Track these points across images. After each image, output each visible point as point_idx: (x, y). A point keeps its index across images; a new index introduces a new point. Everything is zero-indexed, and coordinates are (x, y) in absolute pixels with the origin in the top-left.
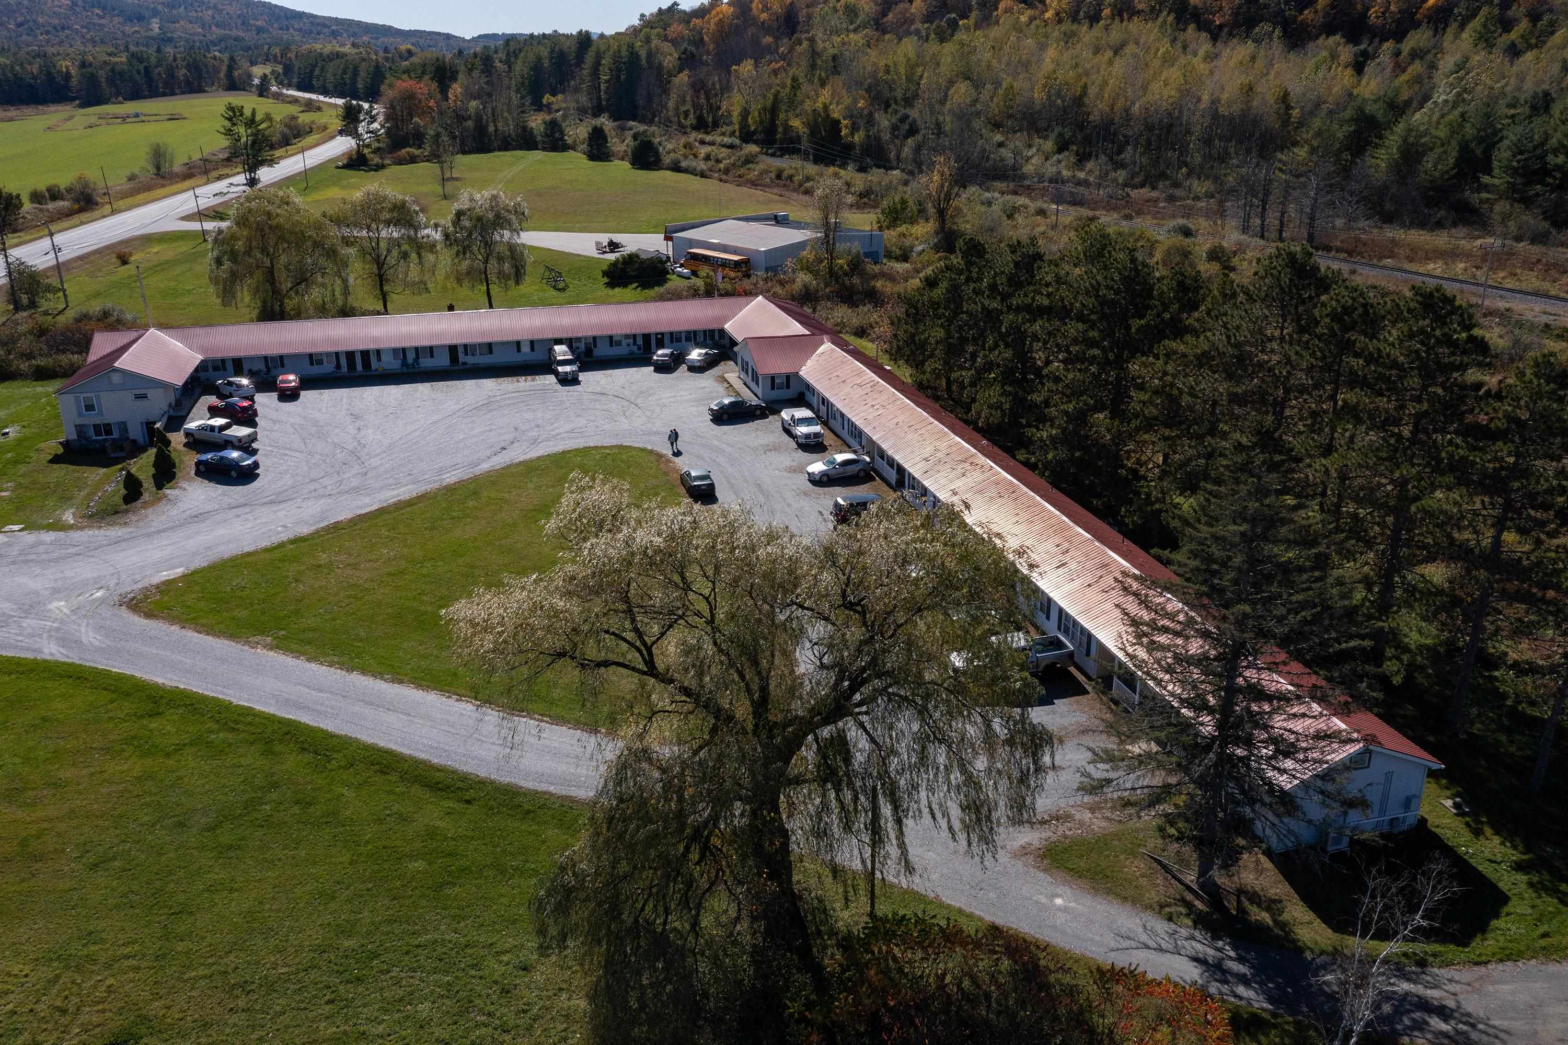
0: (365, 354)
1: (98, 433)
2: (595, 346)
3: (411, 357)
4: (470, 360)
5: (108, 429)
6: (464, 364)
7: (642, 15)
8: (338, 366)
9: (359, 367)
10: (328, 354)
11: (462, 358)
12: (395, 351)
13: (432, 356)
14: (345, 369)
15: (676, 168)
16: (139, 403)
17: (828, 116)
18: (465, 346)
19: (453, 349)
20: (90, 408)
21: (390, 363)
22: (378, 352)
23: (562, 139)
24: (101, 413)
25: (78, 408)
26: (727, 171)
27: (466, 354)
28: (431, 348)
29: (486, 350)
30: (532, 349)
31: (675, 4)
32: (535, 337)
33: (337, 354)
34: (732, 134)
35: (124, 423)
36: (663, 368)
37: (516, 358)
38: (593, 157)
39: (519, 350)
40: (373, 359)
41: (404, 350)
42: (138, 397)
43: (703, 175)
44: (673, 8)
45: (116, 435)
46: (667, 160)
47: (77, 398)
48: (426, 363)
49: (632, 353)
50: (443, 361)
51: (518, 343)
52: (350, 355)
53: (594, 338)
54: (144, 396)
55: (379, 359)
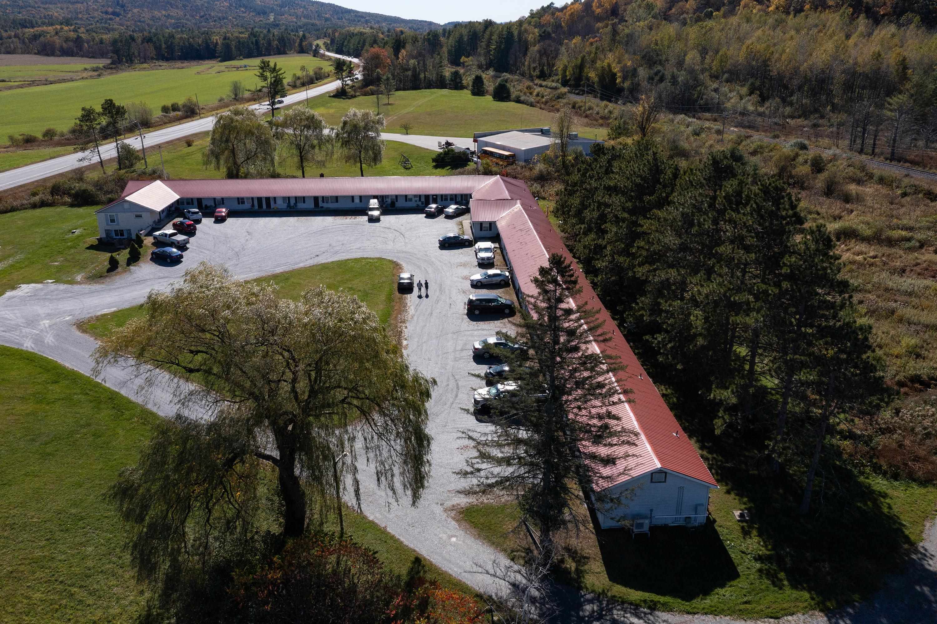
0: (268, 199)
1: (117, 235)
2: (397, 201)
3: (292, 202)
4: (325, 205)
5: (121, 233)
6: (322, 207)
7: (532, 10)
8: (253, 205)
9: (264, 206)
10: (248, 198)
11: (321, 204)
12: (284, 198)
13: (304, 202)
14: (256, 207)
15: (518, 101)
16: (139, 219)
17: (610, 70)
18: (323, 197)
19: (316, 199)
20: (113, 221)
21: (281, 205)
22: (275, 198)
23: (460, 82)
24: (118, 224)
25: (107, 220)
26: (546, 103)
27: (323, 202)
28: (304, 197)
29: (334, 200)
30: (361, 201)
31: (552, 3)
32: (362, 194)
33: (252, 198)
34: (557, 81)
35: (130, 230)
36: (431, 216)
37: (350, 205)
38: (474, 94)
39: (353, 201)
40: (272, 202)
41: (289, 198)
42: (137, 216)
43: (532, 105)
44: (550, 6)
45: (126, 236)
46: (513, 96)
47: (106, 215)
48: (301, 206)
49: (418, 206)
50: (310, 205)
51: (353, 197)
52: (260, 199)
53: (397, 196)
54: (140, 216)
55: (275, 203)
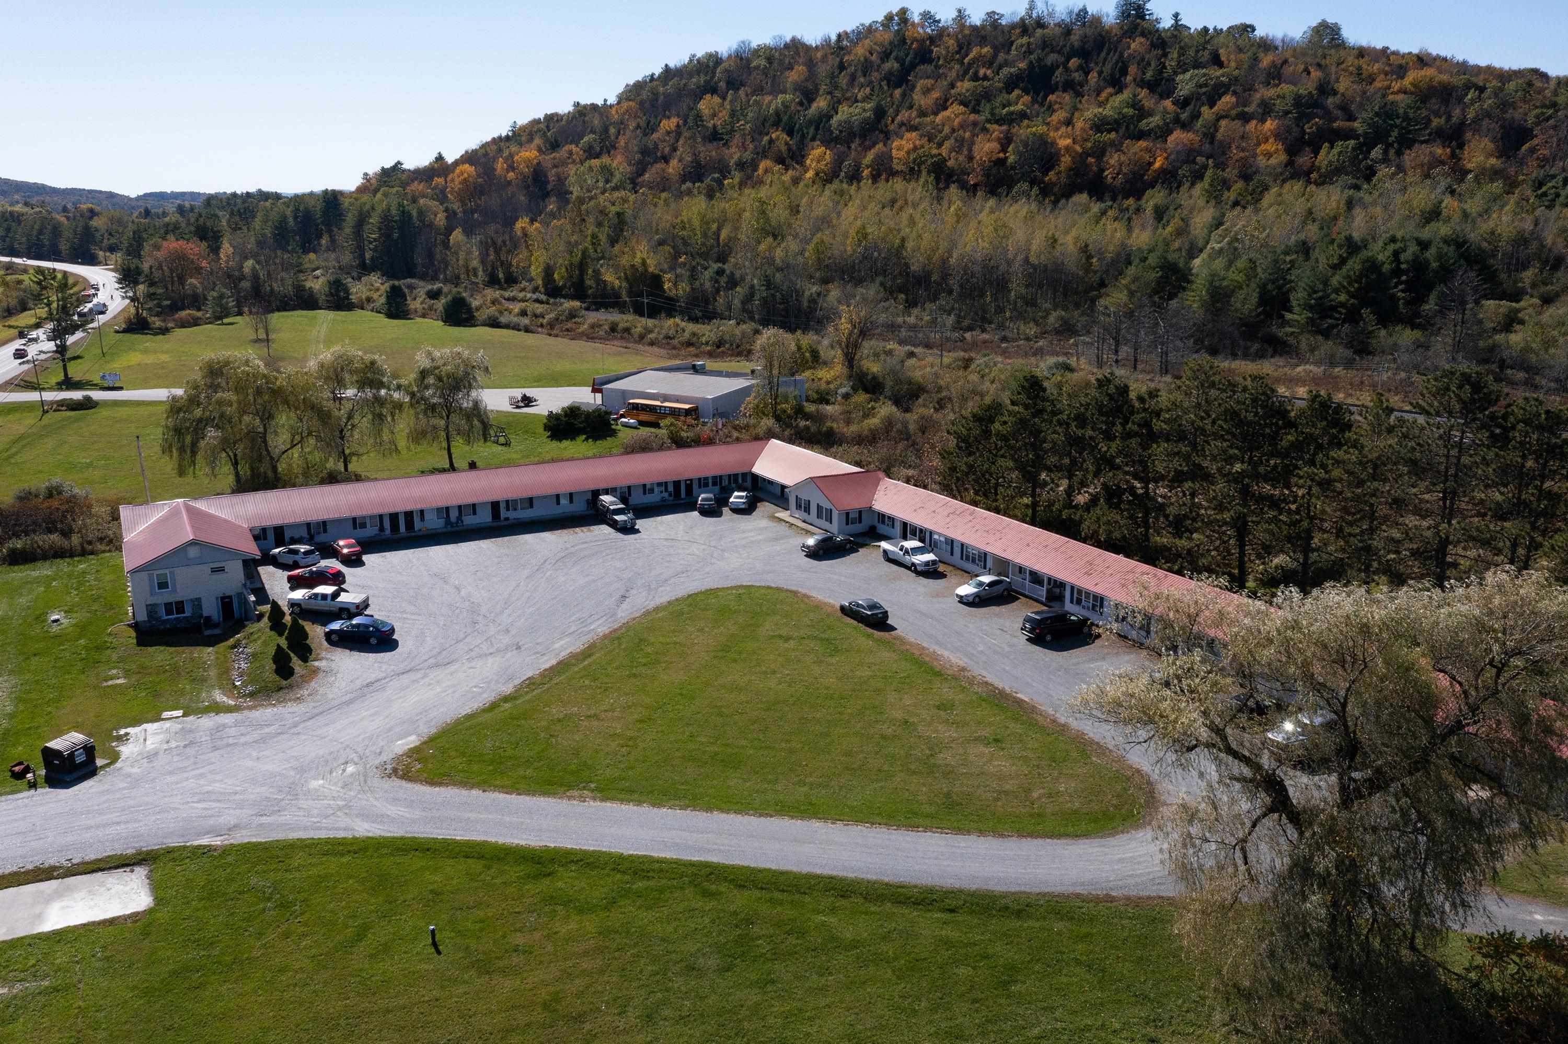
0: (409, 515)
1: (169, 612)
2: (630, 494)
3: (454, 515)
4: (512, 515)
5: (180, 606)
6: (507, 519)
8: (382, 529)
9: (402, 528)
10: (372, 517)
11: (503, 514)
12: (439, 510)
13: (475, 513)
14: (388, 532)
15: (494, 323)
16: (219, 576)
17: (646, 271)
18: (507, 502)
19: (495, 505)
20: (163, 585)
21: (434, 523)
22: (422, 512)
23: (347, 298)
24: (174, 591)
25: (152, 587)
26: (551, 325)
27: (508, 509)
28: (474, 505)
29: (527, 505)
30: (571, 501)
31: (399, 163)
32: (573, 490)
33: (381, 516)
35: (199, 600)
37: (556, 511)
38: (391, 315)
39: (558, 503)
40: (416, 519)
41: (447, 509)
42: (215, 571)
43: (527, 330)
45: (188, 613)
46: (481, 315)
47: (150, 577)
48: (469, 520)
49: (663, 500)
50: (485, 517)
51: (558, 497)
52: (394, 517)
53: (629, 487)
54: (221, 570)
55: (422, 518)
